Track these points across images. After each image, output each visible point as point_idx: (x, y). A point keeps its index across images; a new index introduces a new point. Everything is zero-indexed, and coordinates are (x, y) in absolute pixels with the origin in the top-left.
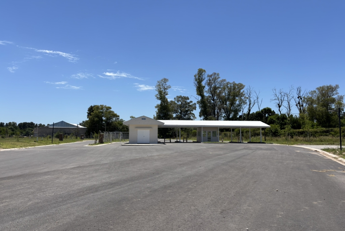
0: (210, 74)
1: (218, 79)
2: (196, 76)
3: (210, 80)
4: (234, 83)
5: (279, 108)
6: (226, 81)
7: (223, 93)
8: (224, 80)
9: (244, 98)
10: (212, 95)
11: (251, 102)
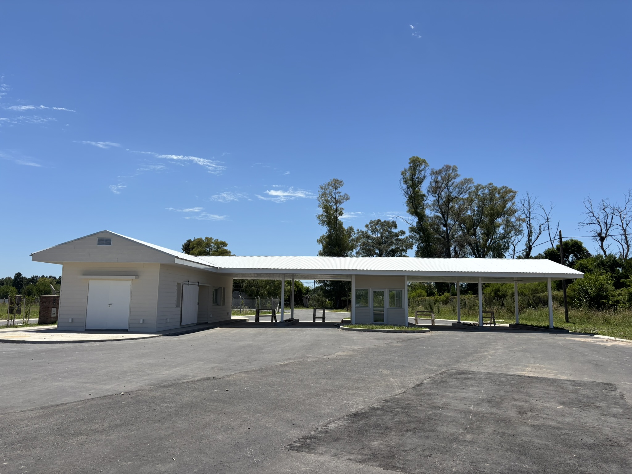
0: (437, 168)
1: (454, 178)
2: (406, 174)
3: (437, 182)
4: (491, 186)
5: (600, 242)
6: (473, 183)
7: (467, 209)
8: (469, 180)
9: (517, 220)
10: (443, 215)
11: (533, 230)
